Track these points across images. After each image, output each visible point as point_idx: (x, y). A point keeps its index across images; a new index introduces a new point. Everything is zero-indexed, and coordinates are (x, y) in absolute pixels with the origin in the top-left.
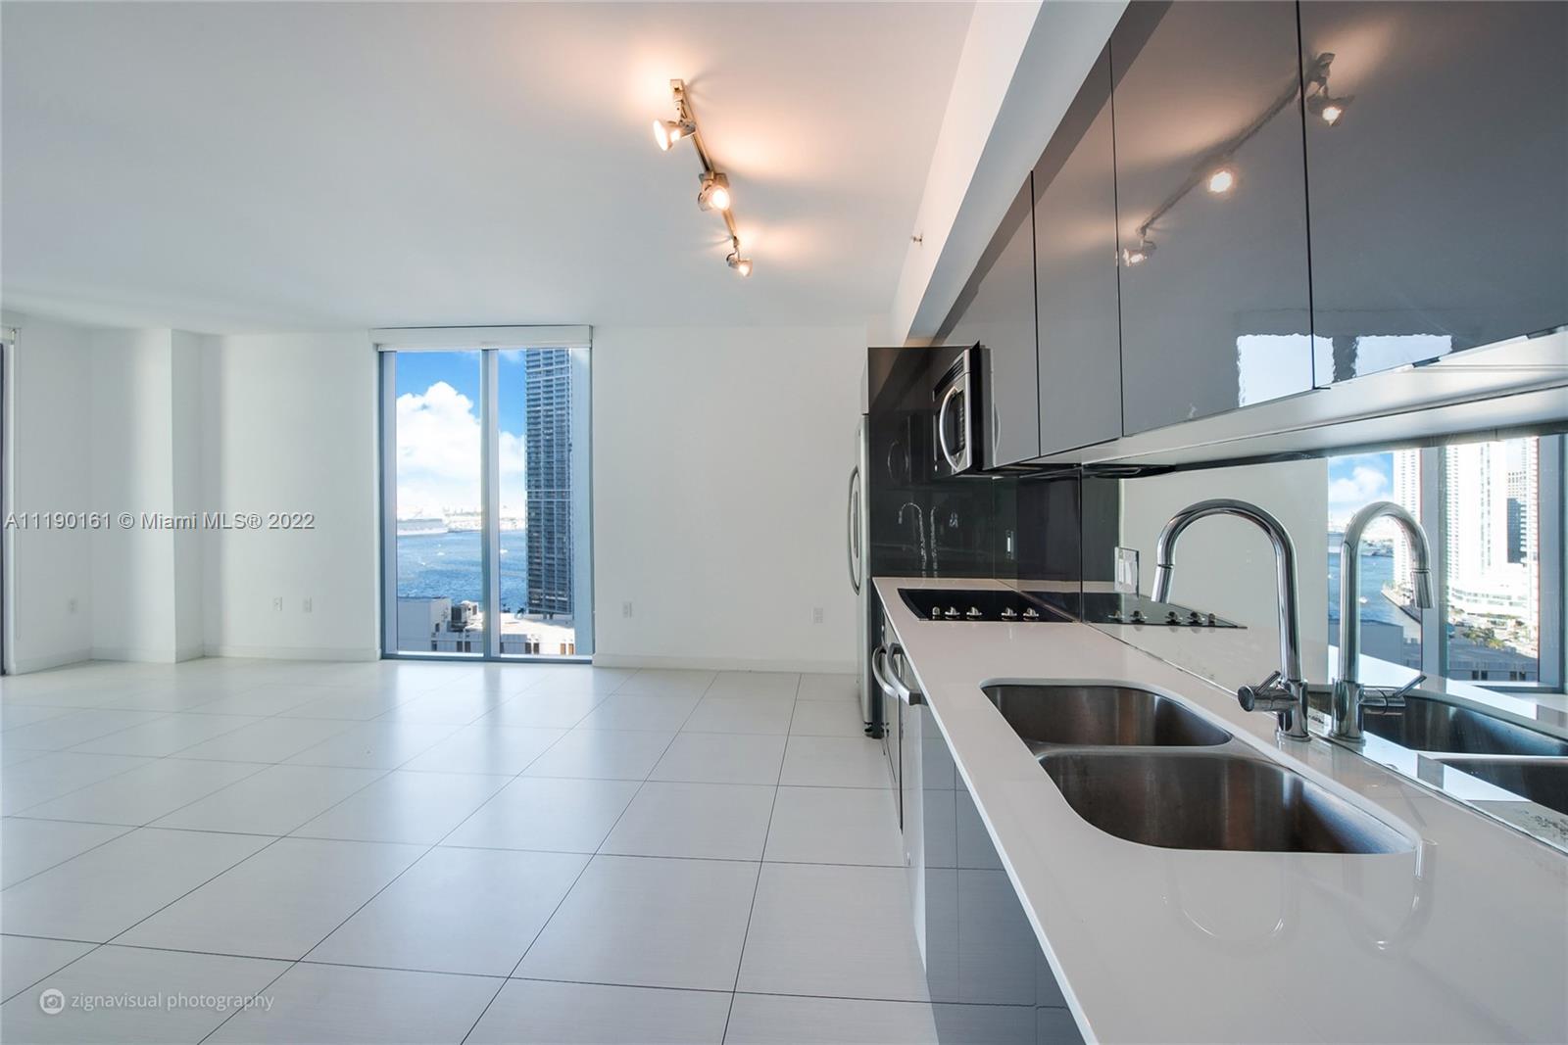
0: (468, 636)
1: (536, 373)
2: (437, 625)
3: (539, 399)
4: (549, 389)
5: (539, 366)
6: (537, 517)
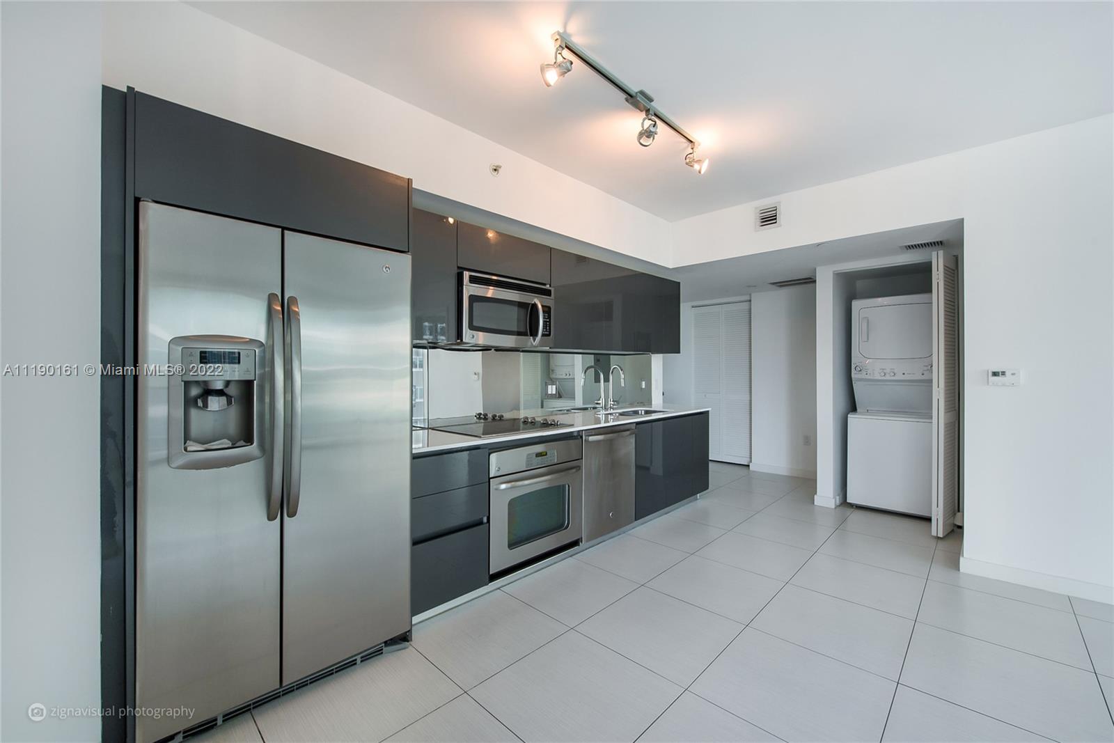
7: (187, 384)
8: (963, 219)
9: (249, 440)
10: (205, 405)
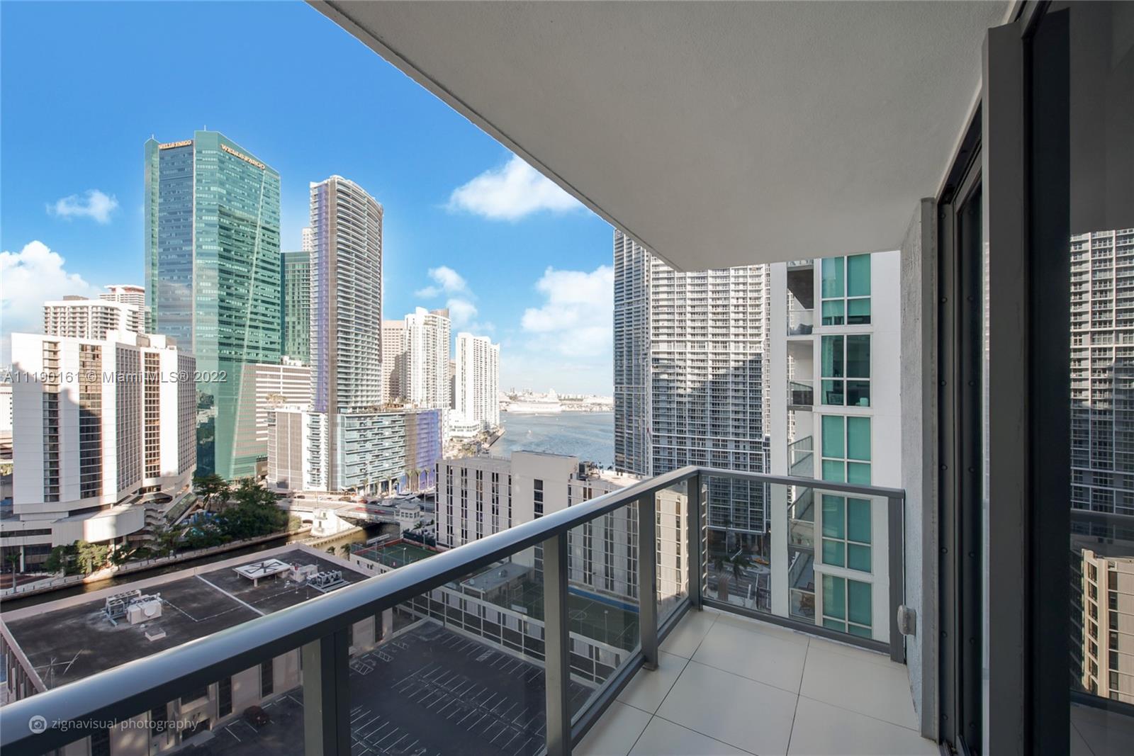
0: (590, 484)
1: (621, 304)
2: (571, 475)
3: (623, 323)
4: (630, 316)
5: (623, 300)
6: (621, 405)
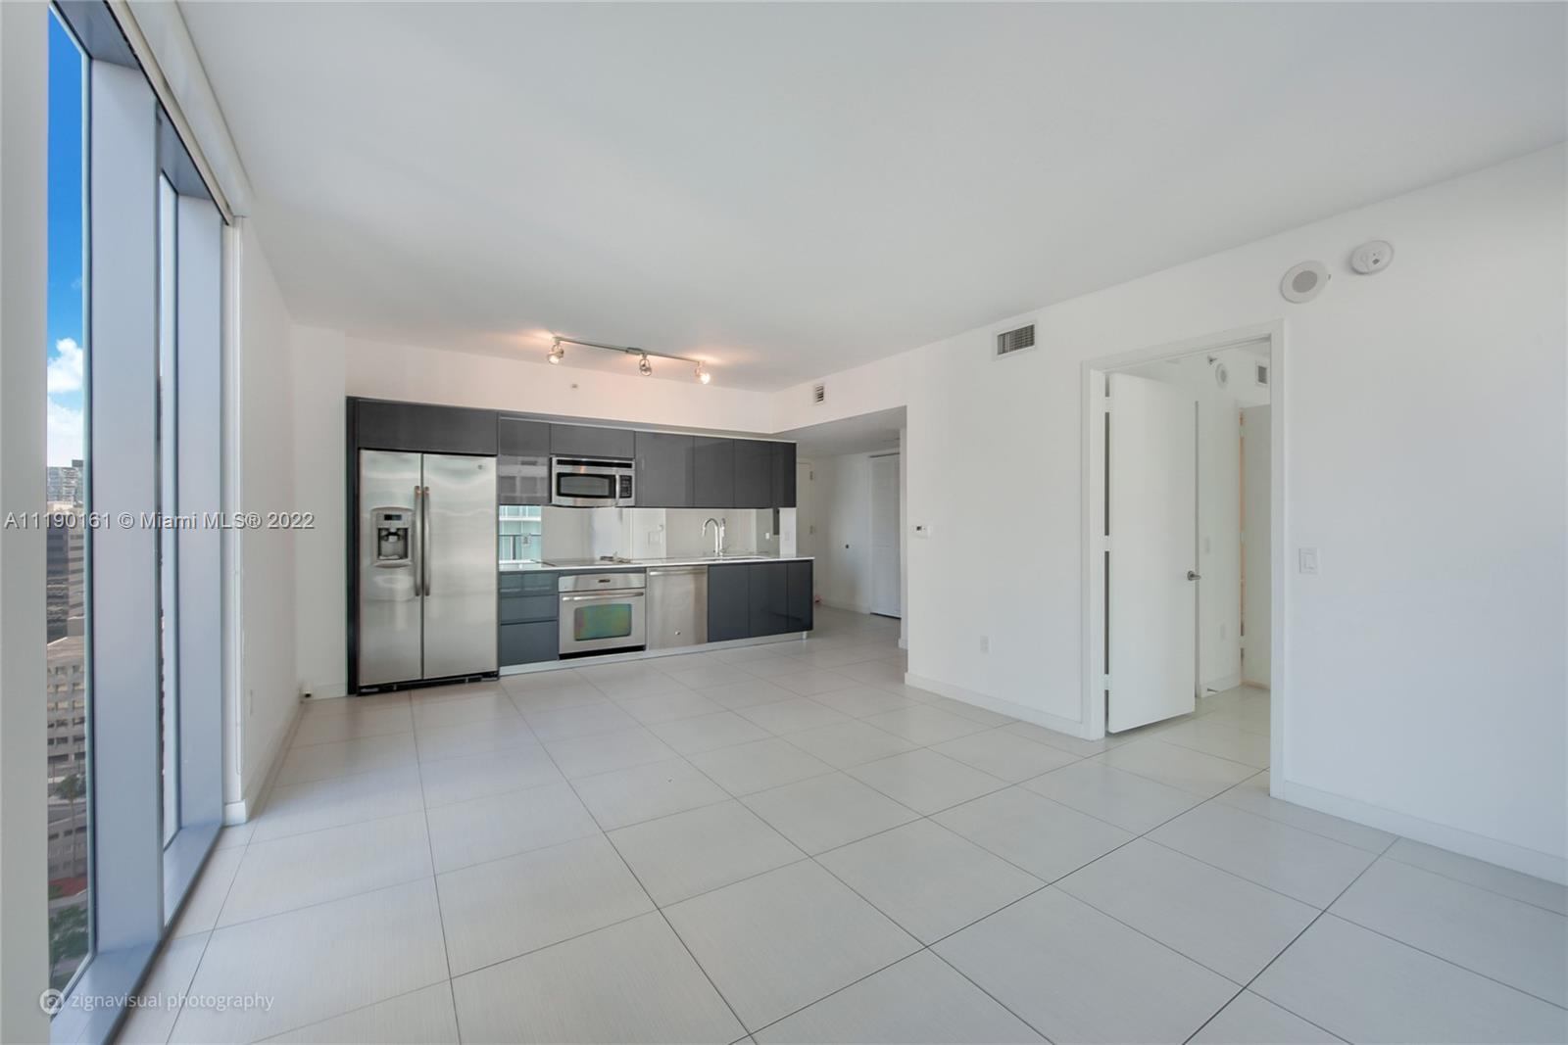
7: (380, 530)
8: (905, 407)
9: (405, 556)
10: (387, 540)
